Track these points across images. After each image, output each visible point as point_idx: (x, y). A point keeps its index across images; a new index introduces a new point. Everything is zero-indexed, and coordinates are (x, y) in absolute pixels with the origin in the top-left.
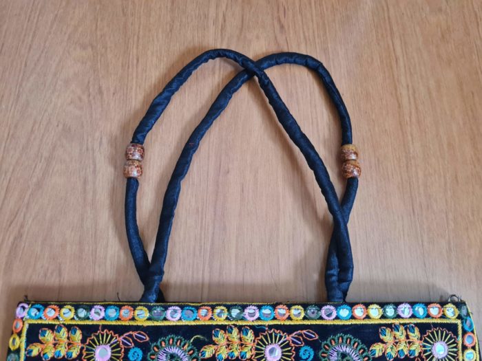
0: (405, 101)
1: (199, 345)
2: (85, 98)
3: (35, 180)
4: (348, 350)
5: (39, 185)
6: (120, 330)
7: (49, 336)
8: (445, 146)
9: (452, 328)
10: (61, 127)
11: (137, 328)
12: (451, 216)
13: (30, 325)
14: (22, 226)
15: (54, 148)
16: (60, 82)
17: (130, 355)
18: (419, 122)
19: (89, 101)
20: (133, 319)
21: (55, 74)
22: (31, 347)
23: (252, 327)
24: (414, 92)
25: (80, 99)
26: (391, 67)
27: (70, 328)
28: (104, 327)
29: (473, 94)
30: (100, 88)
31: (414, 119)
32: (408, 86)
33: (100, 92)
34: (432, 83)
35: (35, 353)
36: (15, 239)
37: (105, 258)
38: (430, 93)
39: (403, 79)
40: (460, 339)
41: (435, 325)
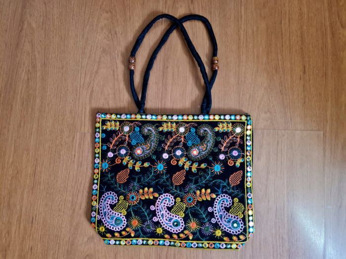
0: (242, 37)
1: (157, 127)
2: (110, 36)
3: (95, 70)
4: (207, 129)
5: (97, 72)
6: (132, 122)
7: (108, 123)
8: (256, 57)
9: (244, 123)
10: (102, 49)
11: (137, 121)
12: (253, 85)
13: (102, 120)
14: (93, 87)
15: (100, 58)
16: (99, 29)
17: (135, 129)
18: (246, 46)
19: (112, 37)
20: (136, 118)
21: (97, 25)
22: (103, 127)
23: (175, 122)
24: (247, 32)
25: (108, 36)
26: (238, 21)
27: (115, 121)
28: (126, 121)
29: (272, 33)
30: (116, 31)
31: (244, 45)
32: (244, 30)
33: (116, 34)
34: (255, 28)
35: (104, 128)
36: (91, 92)
37: (124, 99)
38: (253, 33)
39: (243, 26)
40: (246, 127)
41: (238, 122)
